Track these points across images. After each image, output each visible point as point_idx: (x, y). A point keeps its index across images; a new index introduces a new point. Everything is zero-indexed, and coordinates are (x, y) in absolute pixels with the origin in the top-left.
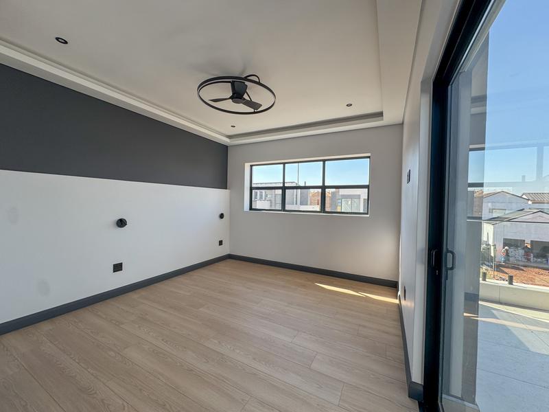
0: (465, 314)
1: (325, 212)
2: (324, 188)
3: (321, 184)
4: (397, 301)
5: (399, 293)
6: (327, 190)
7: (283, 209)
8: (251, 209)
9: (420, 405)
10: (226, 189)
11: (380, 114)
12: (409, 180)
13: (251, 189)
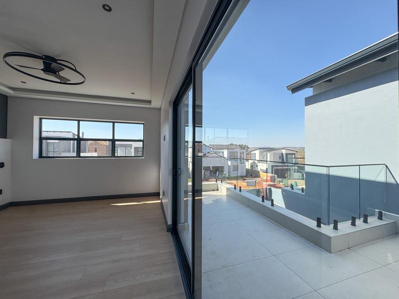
0: (185, 199)
1: (115, 157)
2: (113, 141)
3: (111, 138)
4: (160, 201)
5: (161, 197)
6: (117, 143)
7: (78, 155)
8: (41, 156)
9: (172, 233)
10: (6, 138)
11: (150, 102)
12: (164, 140)
13: (41, 139)
